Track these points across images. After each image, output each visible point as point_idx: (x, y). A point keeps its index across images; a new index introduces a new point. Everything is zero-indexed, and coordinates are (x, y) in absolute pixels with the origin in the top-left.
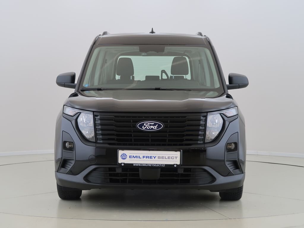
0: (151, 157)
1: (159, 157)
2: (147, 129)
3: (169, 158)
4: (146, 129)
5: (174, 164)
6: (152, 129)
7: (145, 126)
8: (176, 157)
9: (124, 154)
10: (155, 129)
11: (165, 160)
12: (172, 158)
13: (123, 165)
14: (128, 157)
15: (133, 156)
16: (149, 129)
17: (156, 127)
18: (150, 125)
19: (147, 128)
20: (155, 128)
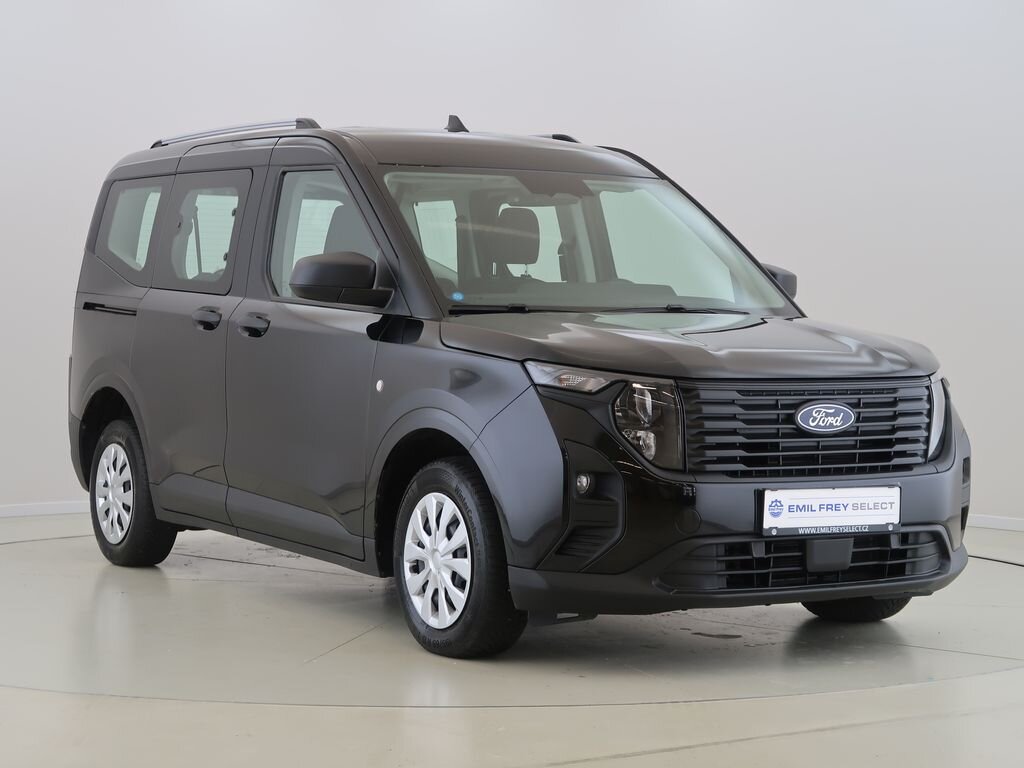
0: (837, 508)
1: (855, 507)
2: (821, 427)
3: (875, 506)
4: (817, 426)
5: (888, 524)
6: (831, 425)
7: (815, 419)
8: (891, 504)
9: (776, 501)
10: (837, 426)
11: (867, 512)
12: (884, 506)
13: (774, 533)
14: (786, 508)
15: (798, 506)
16: (825, 427)
17: (839, 419)
18: (827, 415)
19: (821, 423)
20: (838, 424)
